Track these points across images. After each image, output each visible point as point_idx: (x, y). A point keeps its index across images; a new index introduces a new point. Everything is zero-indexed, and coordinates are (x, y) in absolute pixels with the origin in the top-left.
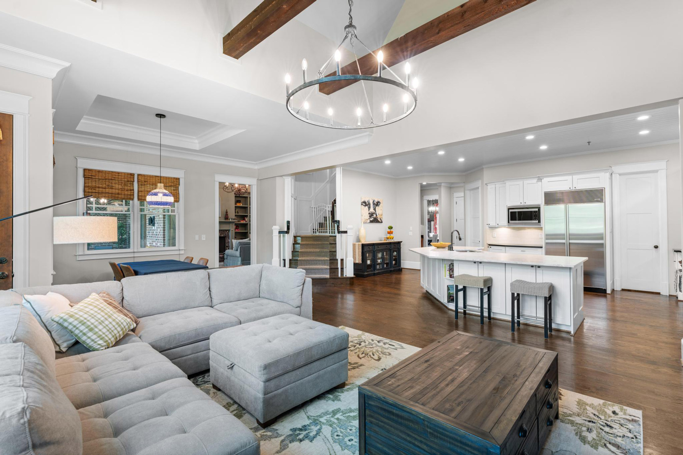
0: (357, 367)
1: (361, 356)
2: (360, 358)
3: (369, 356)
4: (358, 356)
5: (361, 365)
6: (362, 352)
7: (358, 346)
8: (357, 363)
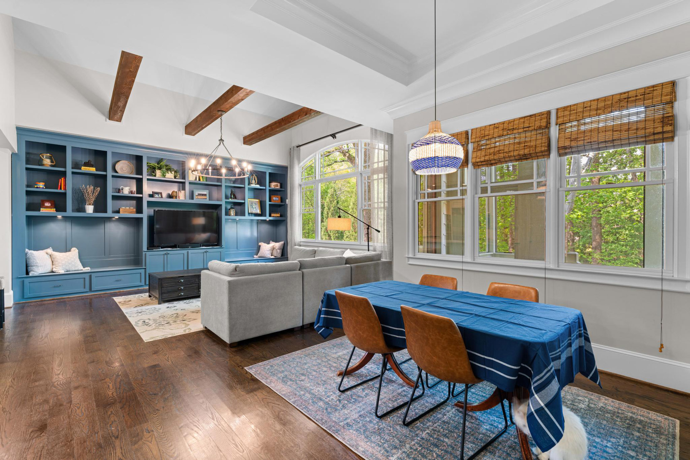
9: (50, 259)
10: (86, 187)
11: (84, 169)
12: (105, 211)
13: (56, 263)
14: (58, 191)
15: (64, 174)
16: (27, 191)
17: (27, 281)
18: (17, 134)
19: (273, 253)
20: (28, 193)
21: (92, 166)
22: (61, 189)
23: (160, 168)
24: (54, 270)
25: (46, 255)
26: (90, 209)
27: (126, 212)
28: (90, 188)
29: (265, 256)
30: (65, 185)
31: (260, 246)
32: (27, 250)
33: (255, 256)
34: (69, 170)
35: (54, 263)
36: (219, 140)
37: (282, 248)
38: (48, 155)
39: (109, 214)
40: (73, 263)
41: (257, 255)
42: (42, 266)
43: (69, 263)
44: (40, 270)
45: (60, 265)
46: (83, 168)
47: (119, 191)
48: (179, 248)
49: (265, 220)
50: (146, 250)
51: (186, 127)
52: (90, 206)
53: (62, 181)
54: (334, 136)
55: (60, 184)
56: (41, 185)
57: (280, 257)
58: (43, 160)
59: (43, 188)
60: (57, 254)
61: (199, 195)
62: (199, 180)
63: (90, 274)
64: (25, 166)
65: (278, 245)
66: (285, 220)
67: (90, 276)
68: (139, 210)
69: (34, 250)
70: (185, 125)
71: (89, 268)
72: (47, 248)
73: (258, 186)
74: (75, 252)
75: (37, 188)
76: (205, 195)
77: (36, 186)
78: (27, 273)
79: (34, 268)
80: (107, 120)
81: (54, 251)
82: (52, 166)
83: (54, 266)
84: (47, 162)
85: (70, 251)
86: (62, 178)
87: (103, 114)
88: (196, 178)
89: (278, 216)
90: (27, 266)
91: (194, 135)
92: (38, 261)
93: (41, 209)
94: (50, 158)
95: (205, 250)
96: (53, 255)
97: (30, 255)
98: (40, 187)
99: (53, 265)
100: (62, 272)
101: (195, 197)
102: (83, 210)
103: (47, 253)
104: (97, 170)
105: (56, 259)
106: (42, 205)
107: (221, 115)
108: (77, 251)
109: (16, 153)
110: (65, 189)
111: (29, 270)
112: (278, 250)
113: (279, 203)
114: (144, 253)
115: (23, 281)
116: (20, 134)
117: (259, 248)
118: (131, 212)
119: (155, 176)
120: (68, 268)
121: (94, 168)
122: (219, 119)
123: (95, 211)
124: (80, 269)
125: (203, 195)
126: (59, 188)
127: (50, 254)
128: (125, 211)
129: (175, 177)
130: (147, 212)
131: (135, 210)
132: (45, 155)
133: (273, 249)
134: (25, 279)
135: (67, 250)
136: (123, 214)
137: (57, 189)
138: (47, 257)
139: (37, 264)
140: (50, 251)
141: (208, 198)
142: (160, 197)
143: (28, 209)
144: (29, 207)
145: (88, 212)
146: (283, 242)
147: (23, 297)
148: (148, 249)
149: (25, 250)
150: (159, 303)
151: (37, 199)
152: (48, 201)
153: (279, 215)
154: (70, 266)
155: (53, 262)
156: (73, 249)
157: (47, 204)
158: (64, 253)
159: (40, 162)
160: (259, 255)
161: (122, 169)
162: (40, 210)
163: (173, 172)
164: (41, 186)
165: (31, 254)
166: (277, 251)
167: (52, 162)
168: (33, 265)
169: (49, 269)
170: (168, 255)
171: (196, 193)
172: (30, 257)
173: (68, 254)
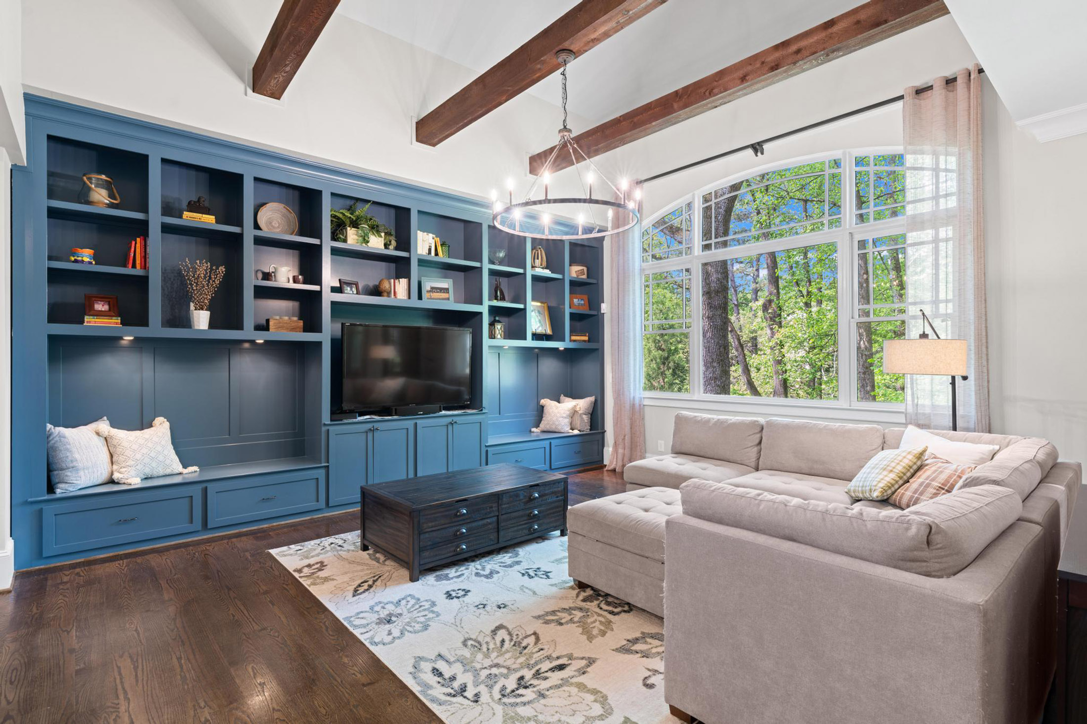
0: (547, 614)
1: (532, 640)
2: (535, 634)
3: (515, 638)
4: (538, 639)
5: (538, 617)
6: (525, 651)
7: (528, 674)
8: (547, 622)
9: (105, 449)
10: (193, 262)
11: (191, 218)
12: (239, 326)
13: (121, 458)
14: (128, 271)
15: (141, 229)
16: (50, 270)
17: (48, 510)
18: (27, 114)
19: (574, 423)
20: (55, 276)
21: (208, 212)
22: (134, 266)
23: (355, 224)
24: (116, 476)
25: (95, 437)
26: (201, 319)
27: (282, 327)
28: (203, 267)
29: (560, 428)
30: (145, 257)
31: (543, 407)
32: (49, 426)
33: (534, 430)
34: (156, 218)
35: (114, 460)
36: (560, 131)
37: (591, 412)
38: (103, 177)
39: (248, 332)
40: (161, 458)
41: (537, 426)
42: (88, 468)
43: (152, 459)
44: (83, 478)
45: (131, 463)
46: (186, 214)
47: (267, 276)
48: (396, 414)
49: (556, 350)
50: (329, 422)
51: (417, 123)
52: (201, 312)
53: (138, 245)
54: (757, 148)
55: (132, 255)
56: (86, 255)
57: (588, 431)
58: (90, 189)
59: (90, 263)
60: (121, 435)
61: (433, 289)
62: (437, 254)
63: (204, 485)
64: (44, 203)
65: (583, 404)
66: (597, 349)
67: (205, 491)
68: (311, 322)
69: (66, 426)
70: (415, 120)
71: (195, 468)
72: (96, 420)
73: (547, 273)
74: (162, 427)
75: (76, 261)
76: (446, 290)
77: (73, 259)
78: (51, 489)
79: (70, 475)
80: (250, 91)
81: (113, 426)
82: (111, 206)
83: (115, 467)
84: (100, 196)
85: (151, 426)
86: (138, 239)
87: (241, 77)
88: (430, 250)
89: (584, 341)
90: (50, 470)
91: (434, 145)
92: (77, 456)
93: (87, 318)
94: (108, 186)
95: (449, 420)
96: (111, 437)
97: (57, 439)
98: (82, 261)
99: (112, 463)
100: (136, 482)
101: (425, 295)
102: (186, 322)
103: (98, 434)
104: (218, 221)
105: (119, 450)
106: (86, 308)
107: (565, 63)
108: (167, 425)
109: (23, 167)
110: (145, 267)
111: (55, 480)
112: (584, 416)
113: (586, 311)
114: (324, 429)
115: (41, 511)
116: (35, 117)
117: (540, 411)
118: (294, 329)
119: (345, 241)
120: (148, 471)
121: (214, 217)
122: (557, 75)
123: (213, 324)
124: (176, 471)
125: (441, 290)
126: (130, 265)
127: (106, 434)
128: (280, 327)
129: (386, 246)
130: (329, 328)
131: (301, 323)
132: (94, 176)
133: (574, 413)
134: (45, 507)
135: (143, 424)
136: (276, 334)
137: (125, 266)
138: (99, 443)
139: (75, 464)
140: (103, 426)
141: (452, 298)
142: (355, 292)
143: (52, 319)
144: (56, 314)
145: (196, 328)
146: (592, 399)
147: (39, 554)
148: (331, 420)
149: (45, 427)
150: (413, 579)
151: (73, 293)
152: (102, 298)
153: (586, 338)
154: (154, 465)
155: (112, 456)
156: (159, 420)
157: (100, 307)
158: (138, 433)
159: (83, 196)
160: (543, 426)
161: (269, 223)
162: (82, 322)
163: (383, 234)
164: (86, 259)
165: (61, 436)
166: (582, 418)
167: (112, 196)
168: (64, 466)
169: (104, 476)
170: (376, 434)
171: (427, 286)
172: (58, 444)
173: (147, 432)
